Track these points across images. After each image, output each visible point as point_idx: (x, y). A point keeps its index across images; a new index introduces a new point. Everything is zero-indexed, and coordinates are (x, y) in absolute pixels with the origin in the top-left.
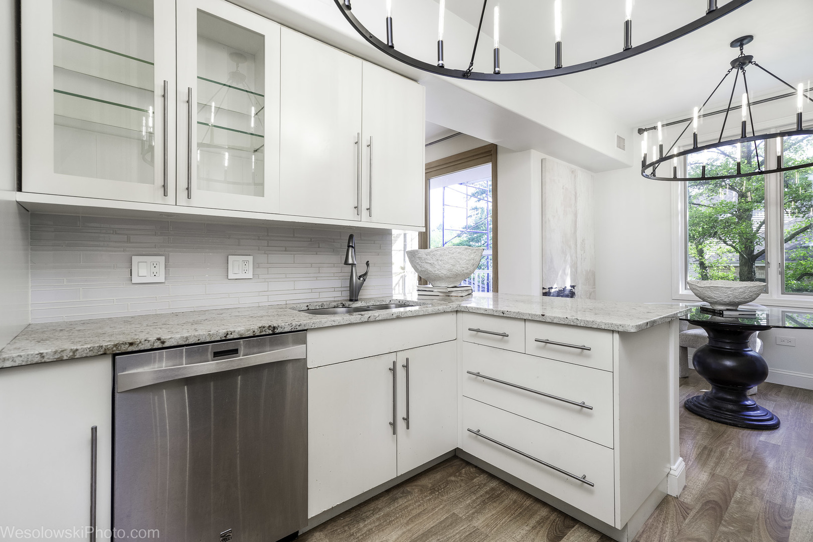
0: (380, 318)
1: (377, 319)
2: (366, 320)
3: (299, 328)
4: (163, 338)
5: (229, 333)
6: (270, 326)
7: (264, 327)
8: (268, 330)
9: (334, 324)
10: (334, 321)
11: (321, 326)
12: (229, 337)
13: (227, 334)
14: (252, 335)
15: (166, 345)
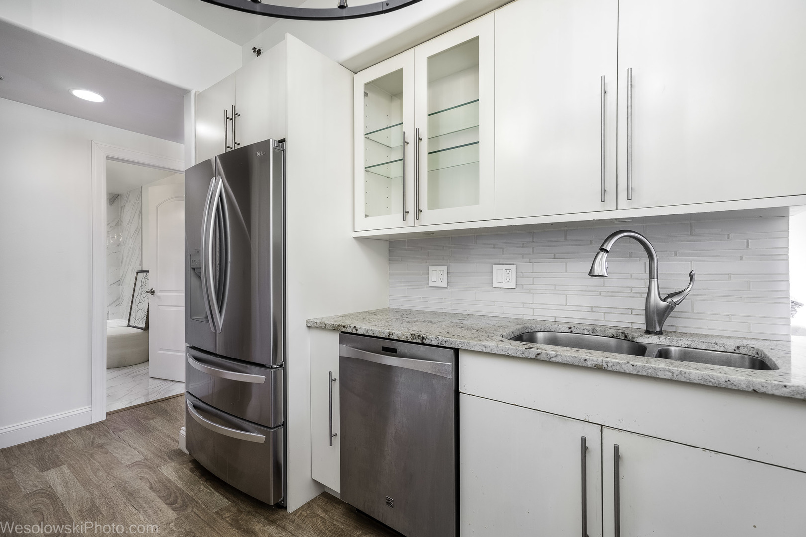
0: (559, 360)
1: (553, 359)
2: (534, 357)
3: (445, 345)
4: (358, 327)
5: (391, 334)
6: (420, 335)
7: (415, 335)
8: (418, 339)
9: (484, 350)
10: (485, 347)
11: (469, 349)
12: (391, 337)
13: (390, 334)
14: (406, 340)
15: (358, 332)
